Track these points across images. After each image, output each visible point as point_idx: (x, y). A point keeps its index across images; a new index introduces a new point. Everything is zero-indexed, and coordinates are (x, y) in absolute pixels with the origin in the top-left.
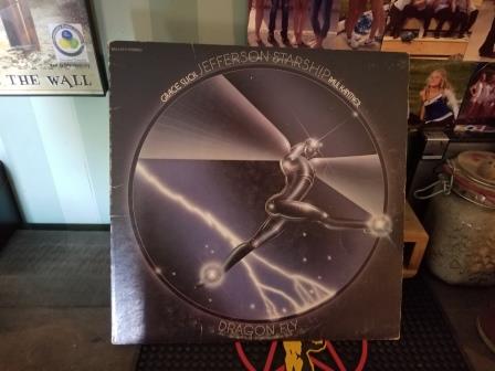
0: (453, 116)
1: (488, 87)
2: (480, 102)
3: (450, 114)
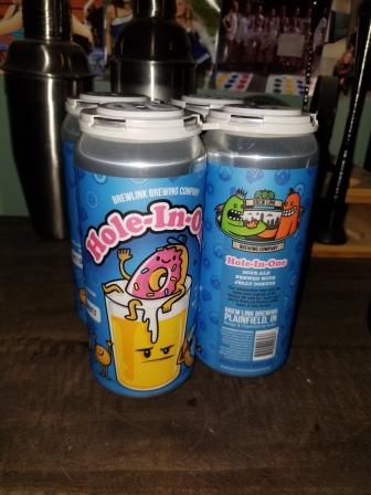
0: (210, 59)
1: (245, 21)
2: (239, 41)
3: (206, 56)
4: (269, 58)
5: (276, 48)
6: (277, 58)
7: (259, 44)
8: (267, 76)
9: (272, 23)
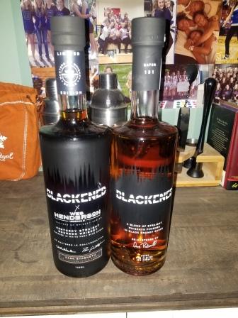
4: (174, 93)
5: (176, 89)
6: (177, 93)
7: (169, 88)
8: (173, 101)
9: (174, 78)
